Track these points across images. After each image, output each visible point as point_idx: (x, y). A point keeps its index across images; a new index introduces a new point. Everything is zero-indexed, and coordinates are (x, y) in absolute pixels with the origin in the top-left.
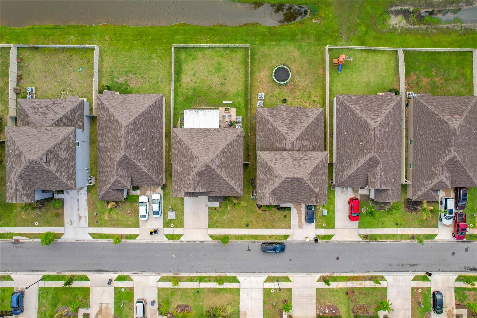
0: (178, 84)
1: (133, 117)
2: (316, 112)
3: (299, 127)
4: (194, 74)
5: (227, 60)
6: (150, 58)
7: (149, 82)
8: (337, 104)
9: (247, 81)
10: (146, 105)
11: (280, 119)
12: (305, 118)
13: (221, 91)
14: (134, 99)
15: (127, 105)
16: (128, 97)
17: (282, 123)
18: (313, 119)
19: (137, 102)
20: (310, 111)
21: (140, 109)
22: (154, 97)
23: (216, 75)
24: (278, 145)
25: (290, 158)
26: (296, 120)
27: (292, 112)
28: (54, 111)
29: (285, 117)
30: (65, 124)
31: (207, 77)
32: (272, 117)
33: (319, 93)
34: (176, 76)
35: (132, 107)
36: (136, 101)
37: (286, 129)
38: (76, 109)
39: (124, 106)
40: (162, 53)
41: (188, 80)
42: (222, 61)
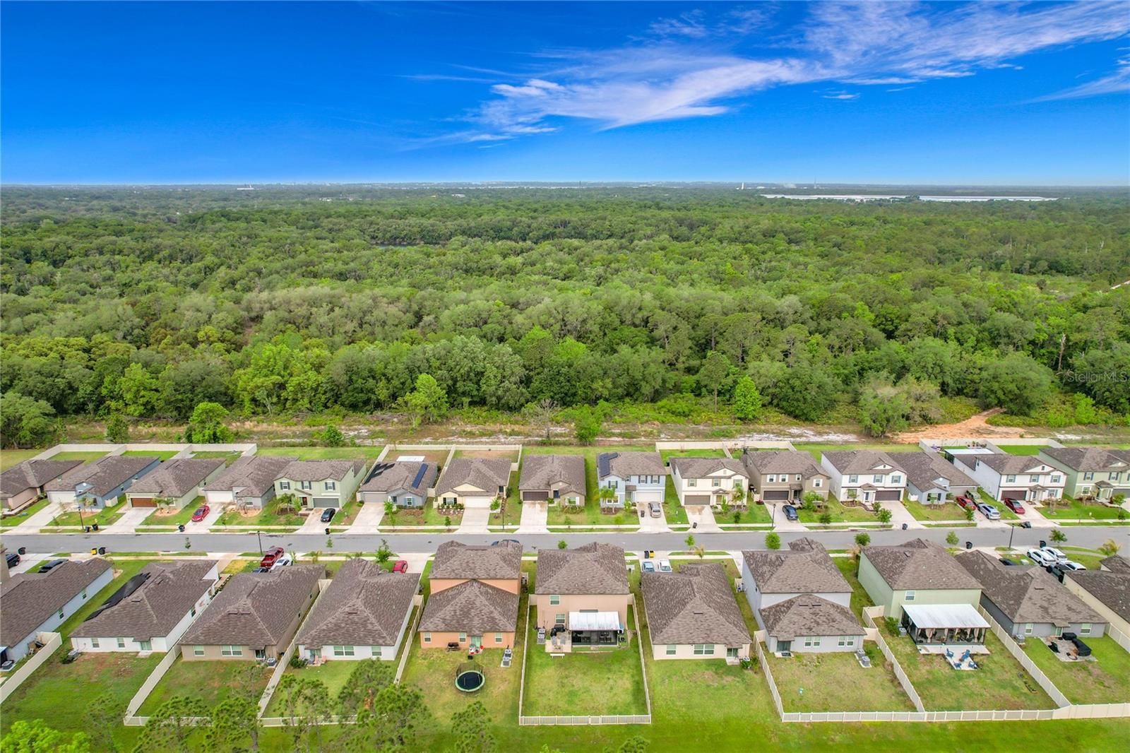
0: (637, 678)
1: (687, 610)
2: (430, 625)
3: (459, 604)
4: (612, 688)
6: (689, 707)
7: (683, 676)
8: (397, 637)
9: (526, 683)
10: (674, 626)
11: (483, 615)
12: (447, 617)
13: (567, 669)
14: (694, 635)
15: (702, 627)
16: (703, 638)
17: (480, 610)
18: (437, 615)
19: (689, 630)
20: (438, 627)
21: (680, 621)
22: (666, 638)
23: (576, 688)
24: (490, 591)
25: (477, 571)
26: (460, 614)
27: (464, 626)
28: (804, 618)
29: (476, 618)
30: (783, 606)
31: (591, 685)
32: (493, 619)
33: (413, 669)
34: (641, 687)
36: (691, 633)
37: (478, 603)
38: (776, 623)
39: (706, 625)
40: (669, 715)
41: (620, 682)
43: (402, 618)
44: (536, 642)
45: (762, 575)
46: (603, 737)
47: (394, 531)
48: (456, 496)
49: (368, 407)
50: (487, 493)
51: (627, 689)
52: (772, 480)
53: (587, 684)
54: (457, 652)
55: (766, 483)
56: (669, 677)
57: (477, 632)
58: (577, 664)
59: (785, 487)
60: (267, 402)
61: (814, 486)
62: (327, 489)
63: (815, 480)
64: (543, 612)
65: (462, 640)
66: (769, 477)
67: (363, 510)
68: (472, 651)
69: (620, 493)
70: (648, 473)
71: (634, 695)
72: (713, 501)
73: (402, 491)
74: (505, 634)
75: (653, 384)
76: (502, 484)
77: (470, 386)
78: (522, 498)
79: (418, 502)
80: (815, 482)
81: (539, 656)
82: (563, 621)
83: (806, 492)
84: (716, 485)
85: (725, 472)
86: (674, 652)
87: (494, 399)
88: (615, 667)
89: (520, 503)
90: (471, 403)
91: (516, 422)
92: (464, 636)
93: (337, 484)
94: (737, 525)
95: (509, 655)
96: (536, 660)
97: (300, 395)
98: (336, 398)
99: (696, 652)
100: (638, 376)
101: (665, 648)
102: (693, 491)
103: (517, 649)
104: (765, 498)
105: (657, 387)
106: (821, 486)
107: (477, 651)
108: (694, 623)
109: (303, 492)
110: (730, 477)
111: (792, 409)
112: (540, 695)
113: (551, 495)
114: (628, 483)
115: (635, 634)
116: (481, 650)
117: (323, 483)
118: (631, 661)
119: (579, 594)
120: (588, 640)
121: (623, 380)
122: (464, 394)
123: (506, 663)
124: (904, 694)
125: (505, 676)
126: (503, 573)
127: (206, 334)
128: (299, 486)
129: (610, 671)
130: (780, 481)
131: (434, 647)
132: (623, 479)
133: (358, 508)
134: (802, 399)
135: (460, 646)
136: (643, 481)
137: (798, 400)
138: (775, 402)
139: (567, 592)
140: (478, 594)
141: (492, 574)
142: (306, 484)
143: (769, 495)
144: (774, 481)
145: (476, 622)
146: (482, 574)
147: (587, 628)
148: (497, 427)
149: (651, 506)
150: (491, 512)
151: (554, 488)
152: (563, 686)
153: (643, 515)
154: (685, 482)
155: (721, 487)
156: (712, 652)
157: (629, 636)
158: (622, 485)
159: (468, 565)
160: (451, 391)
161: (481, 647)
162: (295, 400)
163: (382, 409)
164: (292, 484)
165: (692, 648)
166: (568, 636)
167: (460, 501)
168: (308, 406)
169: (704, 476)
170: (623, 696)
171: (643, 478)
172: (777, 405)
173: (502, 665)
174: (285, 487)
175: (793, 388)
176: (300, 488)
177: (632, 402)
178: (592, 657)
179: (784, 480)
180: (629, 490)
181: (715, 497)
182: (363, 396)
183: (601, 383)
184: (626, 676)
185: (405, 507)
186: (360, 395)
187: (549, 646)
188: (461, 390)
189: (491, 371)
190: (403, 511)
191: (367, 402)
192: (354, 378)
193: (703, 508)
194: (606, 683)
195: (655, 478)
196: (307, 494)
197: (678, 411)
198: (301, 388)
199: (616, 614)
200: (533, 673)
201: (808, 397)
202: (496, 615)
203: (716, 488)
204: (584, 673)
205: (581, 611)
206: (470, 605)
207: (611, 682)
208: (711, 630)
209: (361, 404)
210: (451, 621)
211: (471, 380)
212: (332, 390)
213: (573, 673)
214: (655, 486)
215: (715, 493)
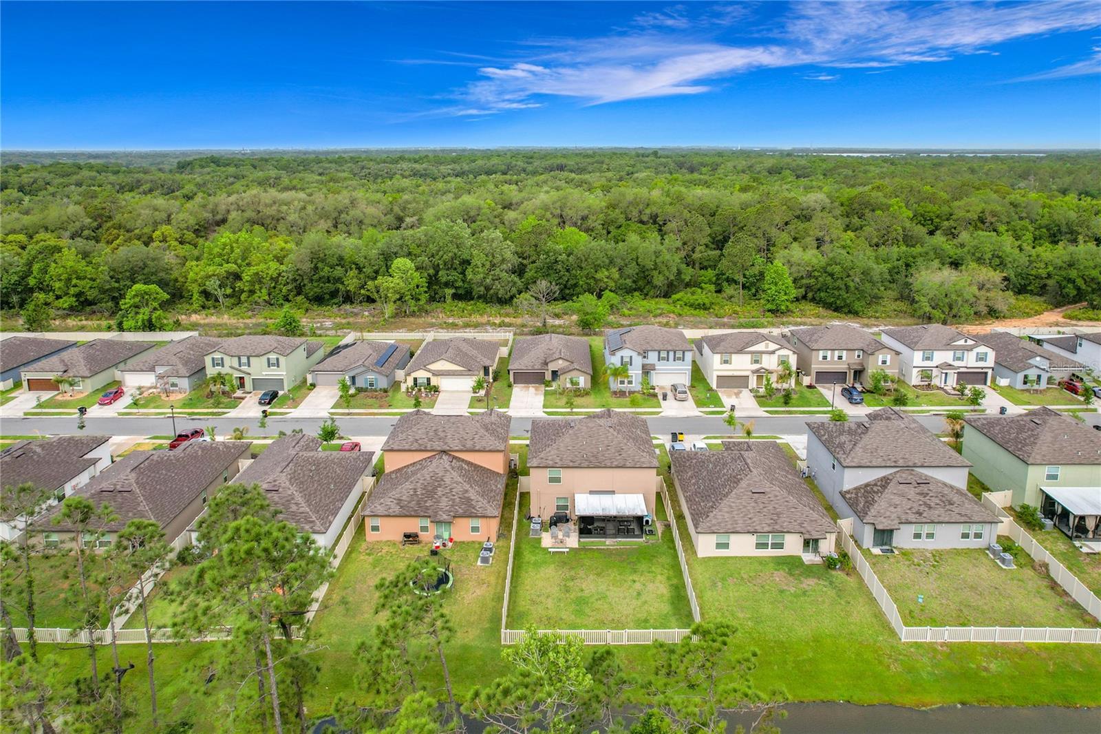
0: (675, 581)
1: (742, 488)
2: (379, 507)
3: (421, 482)
4: (639, 594)
5: (561, 619)
6: (757, 621)
7: (743, 579)
8: (331, 523)
9: (513, 587)
10: (726, 509)
11: (454, 495)
12: (404, 498)
13: (573, 568)
14: (754, 522)
15: (765, 510)
16: (768, 525)
17: (451, 489)
18: (390, 495)
19: (747, 515)
20: (390, 511)
21: (733, 502)
22: (714, 525)
23: (586, 593)
24: (464, 466)
25: (449, 441)
26: (422, 494)
27: (427, 508)
28: (909, 499)
29: (444, 498)
30: (876, 485)
31: (609, 590)
32: (469, 499)
34: (683, 594)
35: (754, 507)
36: (750, 519)
37: (447, 480)
38: (868, 507)
39: (770, 508)
42: (573, 616)
43: (343, 500)
44: (527, 534)
45: (841, 446)
46: (630, 662)
47: (349, 414)
48: (429, 375)
49: (335, 301)
50: (469, 372)
51: (662, 596)
52: (825, 358)
53: (603, 587)
54: (415, 546)
55: (818, 363)
56: (723, 579)
57: (445, 517)
58: (587, 562)
59: (842, 367)
60: (219, 293)
61: (880, 363)
62: (269, 366)
63: (881, 357)
64: (539, 494)
65: (424, 529)
66: (821, 354)
67: (312, 394)
68: (438, 544)
69: (635, 372)
70: (670, 348)
71: (673, 603)
72: (753, 382)
73: (363, 369)
74: (484, 520)
75: (667, 274)
76: (487, 364)
77: (454, 276)
78: (512, 379)
79: (383, 383)
80: (881, 358)
81: (532, 552)
82: (566, 507)
83: (871, 371)
84: (756, 362)
85: (767, 346)
86: (726, 546)
87: (482, 289)
88: (643, 566)
89: (510, 386)
90: (456, 297)
91: (507, 315)
92: (427, 522)
93: (282, 360)
94: (787, 409)
95: (490, 550)
96: (528, 556)
97: (257, 287)
98: (299, 290)
99: (761, 546)
100: (650, 265)
101: (713, 539)
102: (727, 370)
103: (501, 543)
104: (817, 381)
105: (672, 278)
106: (888, 363)
107: (444, 545)
108: (753, 504)
109: (240, 371)
110: (773, 352)
111: (832, 300)
112: (533, 602)
113: (548, 377)
114: (646, 361)
115: (668, 526)
116: (450, 544)
117: (264, 359)
118: (665, 560)
119: (588, 467)
120: (602, 533)
121: (632, 270)
122: (447, 284)
123: (485, 560)
124: (1075, 605)
125: (483, 576)
126: (484, 443)
127: (163, 233)
128: (235, 362)
129: (635, 572)
130: (836, 359)
131: (384, 539)
132: (639, 354)
133: (307, 391)
134: (843, 287)
135: (421, 538)
136: (663, 359)
137: (839, 289)
138: (810, 295)
139: (571, 464)
140: (449, 468)
141: (469, 444)
142: (244, 360)
143: (824, 377)
144: (829, 359)
145: (444, 503)
146: (455, 445)
147: (600, 513)
148: (485, 319)
149: (674, 388)
150: (473, 395)
151: (552, 367)
152: (567, 591)
153: (665, 397)
154: (717, 358)
155: (764, 365)
156: (779, 546)
157: (659, 528)
158: (638, 361)
159: (436, 434)
160: (433, 281)
161: (451, 540)
162: (252, 292)
163: (352, 303)
164: (227, 360)
165: (753, 539)
166: (573, 528)
167: (434, 382)
168: (267, 298)
169: (740, 351)
170: (656, 605)
171: (663, 354)
172: (813, 300)
173: (479, 563)
174: (218, 365)
175: (832, 275)
176: (236, 366)
177: (643, 297)
178: (608, 553)
179: (840, 358)
180: (647, 370)
181: (755, 378)
182: (331, 287)
183: (606, 273)
184: (659, 577)
185: (365, 390)
186: (327, 285)
187: (547, 540)
188: (444, 280)
189: (478, 259)
190: (362, 394)
191: (334, 294)
192: (320, 265)
193: (741, 392)
194: (630, 587)
195: (679, 354)
196: (244, 372)
197: (697, 303)
198: (258, 279)
199: (641, 497)
200: (523, 574)
201: (852, 284)
202: (472, 494)
203: (756, 366)
204: (598, 575)
205: (592, 492)
206: (438, 481)
207: (638, 586)
208: (778, 514)
209: (327, 297)
210: (409, 502)
211: (455, 269)
212: (295, 280)
213: (582, 574)
214: (678, 365)
215: (754, 372)
